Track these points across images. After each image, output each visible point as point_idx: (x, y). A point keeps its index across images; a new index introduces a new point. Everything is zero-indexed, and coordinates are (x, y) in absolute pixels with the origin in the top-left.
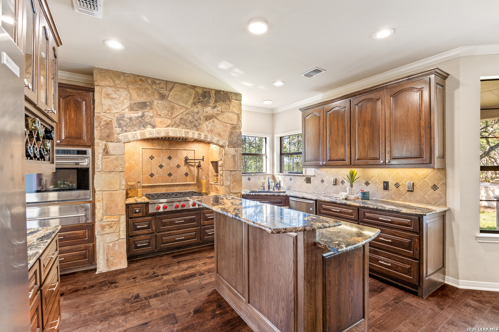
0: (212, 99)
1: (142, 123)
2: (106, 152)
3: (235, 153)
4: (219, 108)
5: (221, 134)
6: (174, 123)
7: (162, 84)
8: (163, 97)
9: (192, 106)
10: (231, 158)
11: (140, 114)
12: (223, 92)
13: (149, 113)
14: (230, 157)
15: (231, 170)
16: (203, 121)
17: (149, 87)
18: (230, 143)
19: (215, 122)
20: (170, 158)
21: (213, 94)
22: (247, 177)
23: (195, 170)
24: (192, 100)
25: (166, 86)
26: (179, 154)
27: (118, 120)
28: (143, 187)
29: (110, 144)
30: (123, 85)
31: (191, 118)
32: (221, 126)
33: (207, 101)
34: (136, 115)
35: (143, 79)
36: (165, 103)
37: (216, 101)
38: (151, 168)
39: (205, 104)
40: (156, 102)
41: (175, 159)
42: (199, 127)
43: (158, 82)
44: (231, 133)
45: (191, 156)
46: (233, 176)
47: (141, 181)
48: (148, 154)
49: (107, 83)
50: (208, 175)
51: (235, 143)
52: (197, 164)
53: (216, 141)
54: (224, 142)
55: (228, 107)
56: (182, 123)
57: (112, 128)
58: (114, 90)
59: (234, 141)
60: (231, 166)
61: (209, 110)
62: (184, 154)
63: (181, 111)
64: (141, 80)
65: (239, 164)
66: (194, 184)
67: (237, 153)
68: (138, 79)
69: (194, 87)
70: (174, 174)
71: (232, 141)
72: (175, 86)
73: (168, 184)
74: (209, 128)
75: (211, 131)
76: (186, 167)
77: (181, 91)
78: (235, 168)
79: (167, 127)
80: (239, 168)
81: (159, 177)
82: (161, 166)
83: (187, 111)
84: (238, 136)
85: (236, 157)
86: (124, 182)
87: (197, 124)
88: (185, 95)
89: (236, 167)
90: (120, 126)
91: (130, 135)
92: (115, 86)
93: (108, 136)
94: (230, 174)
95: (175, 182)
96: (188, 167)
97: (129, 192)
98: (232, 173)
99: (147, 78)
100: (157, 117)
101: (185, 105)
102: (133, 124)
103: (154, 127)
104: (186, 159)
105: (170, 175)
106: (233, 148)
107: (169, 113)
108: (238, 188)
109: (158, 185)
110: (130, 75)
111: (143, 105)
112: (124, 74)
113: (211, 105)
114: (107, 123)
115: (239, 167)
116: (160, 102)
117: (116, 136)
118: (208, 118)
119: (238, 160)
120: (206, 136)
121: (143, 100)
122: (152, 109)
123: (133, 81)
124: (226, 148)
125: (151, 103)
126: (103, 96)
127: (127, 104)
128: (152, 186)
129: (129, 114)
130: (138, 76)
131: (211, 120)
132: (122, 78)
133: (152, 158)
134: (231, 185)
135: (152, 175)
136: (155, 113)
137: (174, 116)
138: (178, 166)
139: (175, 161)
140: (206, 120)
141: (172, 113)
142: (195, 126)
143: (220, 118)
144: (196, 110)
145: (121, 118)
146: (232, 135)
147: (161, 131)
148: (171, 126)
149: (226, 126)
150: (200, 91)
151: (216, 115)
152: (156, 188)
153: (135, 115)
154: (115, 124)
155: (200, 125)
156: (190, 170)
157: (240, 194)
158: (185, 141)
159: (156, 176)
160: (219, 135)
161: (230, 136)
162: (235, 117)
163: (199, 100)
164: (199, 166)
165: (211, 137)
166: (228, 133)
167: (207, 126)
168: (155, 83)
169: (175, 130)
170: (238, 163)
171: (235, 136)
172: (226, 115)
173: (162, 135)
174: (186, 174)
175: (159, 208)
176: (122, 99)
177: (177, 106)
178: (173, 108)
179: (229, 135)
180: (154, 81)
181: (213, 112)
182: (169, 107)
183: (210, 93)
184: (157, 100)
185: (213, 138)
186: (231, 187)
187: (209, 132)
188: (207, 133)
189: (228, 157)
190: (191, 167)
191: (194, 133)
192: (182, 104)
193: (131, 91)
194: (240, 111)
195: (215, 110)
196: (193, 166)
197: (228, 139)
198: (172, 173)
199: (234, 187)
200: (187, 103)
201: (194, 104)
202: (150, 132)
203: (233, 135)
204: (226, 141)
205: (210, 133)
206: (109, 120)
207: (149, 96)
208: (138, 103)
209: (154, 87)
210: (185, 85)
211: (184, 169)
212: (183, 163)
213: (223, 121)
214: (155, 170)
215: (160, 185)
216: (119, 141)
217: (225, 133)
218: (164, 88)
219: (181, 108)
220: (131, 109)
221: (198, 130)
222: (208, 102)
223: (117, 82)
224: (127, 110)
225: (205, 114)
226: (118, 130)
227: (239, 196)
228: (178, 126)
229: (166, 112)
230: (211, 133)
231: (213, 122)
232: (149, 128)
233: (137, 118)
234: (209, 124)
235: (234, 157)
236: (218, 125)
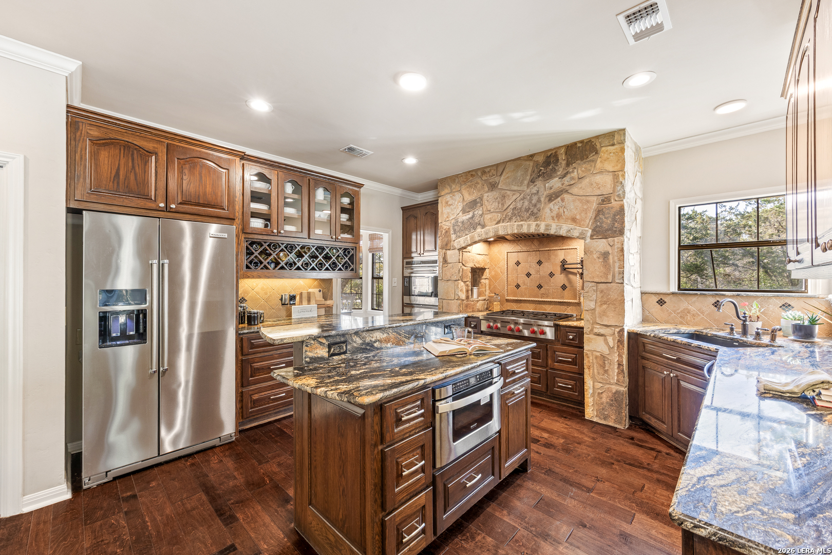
0: (561, 163)
1: (473, 225)
2: (445, 260)
3: (609, 249)
4: (575, 174)
5: (578, 217)
6: (504, 216)
7: (492, 171)
8: (493, 186)
9: (528, 187)
10: (599, 258)
11: (471, 214)
12: (582, 142)
13: (479, 211)
14: (595, 256)
15: (597, 280)
16: (545, 203)
17: (479, 181)
18: (597, 232)
19: (566, 200)
20: (540, 263)
21: (562, 154)
23: (577, 280)
24: (528, 178)
25: (497, 172)
26: (553, 257)
27: (454, 226)
28: (508, 301)
30: (457, 187)
31: (526, 203)
32: (578, 203)
33: (551, 170)
34: (468, 217)
35: (474, 173)
36: (495, 193)
37: (568, 165)
38: (517, 278)
39: (549, 176)
40: (486, 196)
41: (547, 264)
42: (538, 215)
43: (488, 169)
44: (599, 212)
45: (570, 258)
46: (602, 291)
47: (505, 292)
48: (514, 258)
49: (447, 191)
51: (607, 230)
52: (580, 271)
53: (565, 232)
54: (580, 231)
55: (591, 166)
56: (516, 214)
57: (450, 236)
58: (451, 195)
59: (605, 226)
60: (598, 273)
61: (555, 183)
62: (561, 255)
63: (515, 197)
64: (471, 175)
65: (617, 269)
66: (576, 303)
67: (613, 247)
68: (469, 176)
69: (531, 157)
70: (545, 287)
71: (601, 227)
72: (507, 166)
73: (536, 299)
74: (555, 213)
75: (559, 216)
76: (562, 275)
77: (514, 170)
78: (607, 278)
79: (497, 224)
80: (616, 278)
81: (525, 289)
82: (528, 275)
83: (522, 195)
84: (615, 215)
85: (611, 257)
87: (535, 211)
88: (519, 174)
89: (609, 276)
90: (455, 232)
92: (451, 191)
93: (447, 245)
94: (595, 288)
95: (547, 297)
96: (567, 276)
98: (599, 287)
99: (477, 171)
100: (487, 214)
101: (519, 188)
102: (465, 228)
103: (483, 226)
104: (564, 262)
105: (540, 287)
106: (604, 240)
107: (500, 204)
108: (613, 316)
109: (524, 300)
110: (463, 175)
111: (473, 205)
112: (457, 176)
113: (559, 173)
114: (446, 232)
115: (617, 275)
116: (490, 194)
117: (452, 243)
118: (551, 198)
119: (614, 262)
120: (548, 226)
121: (474, 198)
122: (482, 205)
123: (465, 180)
124: (588, 240)
125: (481, 199)
126: (444, 205)
127: (460, 207)
128: (517, 300)
129: (462, 217)
130: (470, 172)
131: (559, 199)
132: (456, 180)
133: (518, 263)
134: (598, 309)
135: (518, 286)
136: (485, 209)
137: (506, 207)
138: (551, 275)
139: (547, 268)
140: (550, 200)
141: (503, 204)
142: (533, 214)
143: (575, 190)
144: (534, 190)
145: (456, 224)
146: (601, 216)
147: (490, 231)
148: (501, 221)
149: (588, 202)
150: (541, 159)
151: (567, 188)
152: (522, 304)
153: (466, 217)
154: (452, 231)
155: (539, 211)
156: (570, 281)
157: (618, 330)
159: (522, 287)
160: (574, 220)
161: (595, 218)
162: (610, 178)
163: (539, 173)
165: (557, 226)
166: (591, 214)
167: (551, 210)
168: (485, 172)
169: (505, 226)
170: (614, 267)
171: (607, 216)
172: (586, 182)
174: (564, 287)
176: (456, 203)
177: (509, 192)
178: (504, 197)
179: (593, 217)
180: (483, 171)
181: (563, 184)
182: (500, 198)
183: (557, 155)
184: (487, 192)
185: (560, 228)
186: (597, 312)
187: (553, 220)
188: (550, 221)
189: (591, 257)
190: (571, 276)
191: (529, 226)
192: (515, 188)
193: (464, 192)
194: (619, 165)
195: (567, 179)
196: (575, 274)
197: (590, 224)
198: (542, 285)
199: (604, 313)
200: (522, 183)
201: (533, 181)
202: (478, 234)
203: (603, 214)
204: (587, 229)
205: (556, 219)
206: (448, 227)
207: (479, 191)
208: (470, 202)
209: (484, 178)
210: (519, 159)
211: (560, 279)
212: (559, 269)
213: (581, 193)
214: (522, 280)
215: (526, 300)
216: (454, 249)
217: (586, 214)
218: (494, 175)
219: (514, 194)
220: (464, 211)
221: (536, 219)
222: (554, 170)
223: (453, 186)
224: (460, 214)
225: (548, 192)
226: (454, 237)
227: (616, 333)
228: (511, 219)
229: (497, 204)
230: (558, 220)
231: (563, 200)
232: (479, 230)
233: (468, 220)
234: (555, 206)
235: (605, 255)
236: (570, 204)
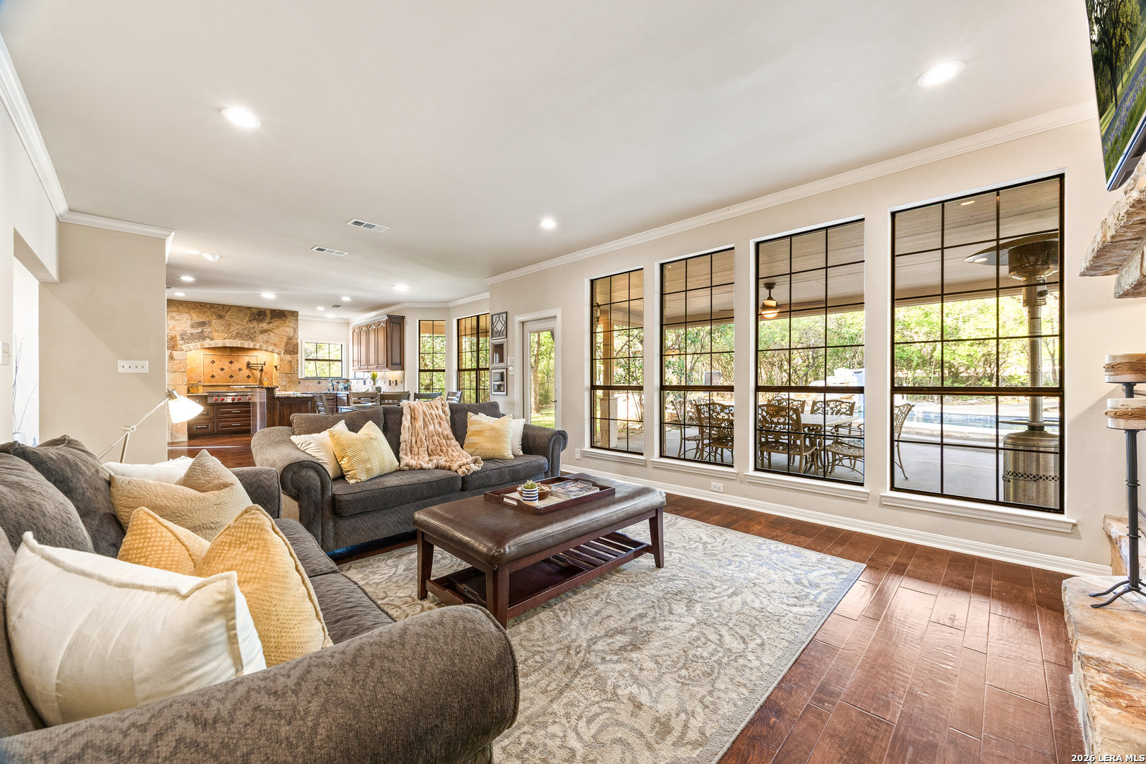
0: (268, 317)
1: (202, 337)
2: (171, 357)
3: (291, 359)
4: (275, 324)
5: (277, 343)
6: (230, 336)
7: (220, 308)
8: (220, 317)
9: (247, 324)
10: (287, 363)
11: (200, 330)
12: (279, 311)
13: (207, 330)
15: (286, 372)
16: (259, 334)
17: (208, 310)
18: (286, 352)
19: (271, 335)
20: (231, 362)
21: (268, 313)
22: (317, 381)
23: (258, 373)
24: (247, 318)
25: (223, 309)
26: (241, 360)
27: (181, 335)
28: (204, 386)
29: (174, 352)
30: (185, 310)
31: (246, 332)
32: (277, 337)
33: (262, 319)
34: (197, 331)
35: (202, 305)
36: (222, 321)
37: (272, 318)
38: (212, 371)
39: (262, 321)
40: (214, 321)
41: (237, 363)
42: (254, 339)
43: (216, 306)
44: (287, 343)
45: (253, 361)
46: (289, 377)
47: (202, 380)
48: (210, 359)
49: (173, 309)
50: (272, 378)
51: (291, 352)
52: (260, 368)
54: (279, 350)
55: (283, 323)
56: (238, 336)
57: (176, 341)
58: (178, 314)
59: (290, 350)
60: (287, 369)
61: (264, 325)
62: (246, 360)
63: (238, 327)
64: (200, 305)
67: (293, 359)
68: (198, 305)
69: (250, 308)
70: (235, 377)
71: (288, 350)
72: (230, 308)
74: (264, 340)
75: (267, 342)
76: (248, 370)
77: (237, 312)
78: (291, 372)
79: (224, 339)
81: (220, 378)
82: (222, 369)
83: (243, 327)
84: (294, 345)
85: (292, 362)
86: (186, 379)
87: (252, 337)
88: (241, 315)
90: (183, 339)
91: (191, 345)
92: (178, 311)
93: (173, 347)
94: (285, 376)
95: (237, 383)
96: (250, 370)
97: (190, 389)
99: (205, 304)
100: (215, 332)
101: (241, 323)
102: (193, 338)
103: (212, 339)
104: (248, 364)
105: (231, 377)
106: (289, 356)
107: (226, 329)
108: (294, 387)
109: (219, 385)
111: (203, 324)
113: (267, 321)
114: (172, 338)
115: (295, 370)
116: (218, 321)
117: (179, 346)
118: (262, 332)
120: (261, 346)
121: (202, 320)
122: (210, 326)
123: (195, 307)
124: (282, 355)
125: (210, 322)
127: (189, 323)
128: (213, 385)
129: (190, 330)
131: (267, 333)
132: (185, 305)
133: (213, 362)
134: (287, 385)
135: (213, 377)
136: (213, 329)
137: (231, 331)
138: (240, 370)
139: (236, 366)
140: (262, 333)
141: (229, 329)
142: (251, 338)
143: (275, 331)
144: (251, 326)
145: (185, 333)
147: (220, 343)
148: (228, 338)
149: (282, 338)
150: (256, 311)
151: (271, 329)
152: (217, 388)
153: (195, 331)
154: (179, 338)
155: (255, 337)
156: (252, 373)
158: (249, 349)
159: (217, 377)
160: (275, 345)
161: (286, 346)
162: (292, 330)
163: (254, 318)
164: (262, 370)
165: (266, 346)
166: (284, 344)
167: (262, 338)
168: (213, 307)
169: (232, 341)
171: (291, 346)
172: (281, 329)
173: (220, 345)
174: (249, 377)
175: (217, 400)
176: (184, 320)
177: (233, 323)
178: (229, 325)
181: (269, 327)
182: (226, 325)
183: (265, 312)
184: (215, 319)
185: (268, 348)
187: (264, 343)
188: (262, 344)
189: (284, 362)
190: (253, 371)
191: (249, 344)
192: (238, 322)
193: (192, 314)
194: (296, 326)
195: (271, 325)
196: (256, 370)
197: (283, 348)
198: (233, 375)
200: (243, 320)
201: (250, 321)
202: (208, 343)
203: (289, 345)
206: (174, 335)
207: (207, 317)
208: (199, 322)
209: (212, 310)
210: (240, 307)
211: (246, 372)
212: (246, 367)
213: (278, 333)
214: (217, 372)
215: (221, 385)
216: (182, 350)
217: (281, 343)
218: (221, 311)
219: (237, 325)
220: (192, 326)
221: (253, 341)
222: (264, 319)
223: (181, 308)
224: (188, 328)
225: (260, 329)
226: (181, 342)
228: (234, 338)
229: (223, 328)
231: (269, 335)
232: (208, 341)
233: (198, 333)
234: (265, 337)
235: (290, 362)
236: (273, 337)
